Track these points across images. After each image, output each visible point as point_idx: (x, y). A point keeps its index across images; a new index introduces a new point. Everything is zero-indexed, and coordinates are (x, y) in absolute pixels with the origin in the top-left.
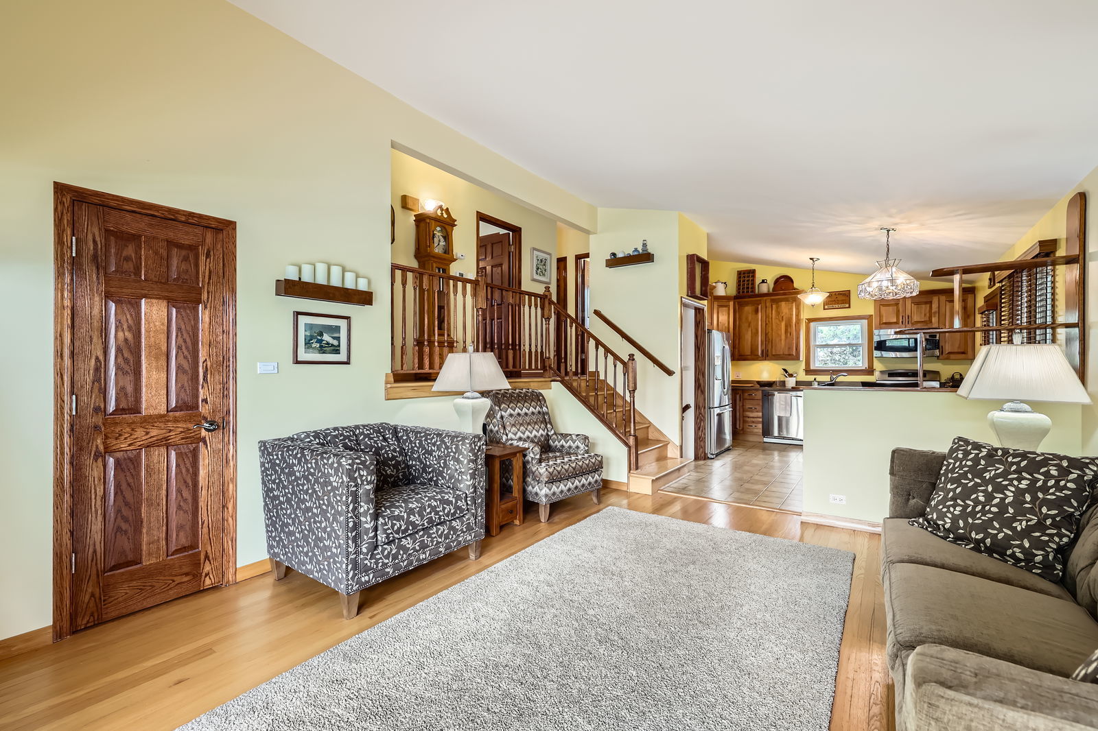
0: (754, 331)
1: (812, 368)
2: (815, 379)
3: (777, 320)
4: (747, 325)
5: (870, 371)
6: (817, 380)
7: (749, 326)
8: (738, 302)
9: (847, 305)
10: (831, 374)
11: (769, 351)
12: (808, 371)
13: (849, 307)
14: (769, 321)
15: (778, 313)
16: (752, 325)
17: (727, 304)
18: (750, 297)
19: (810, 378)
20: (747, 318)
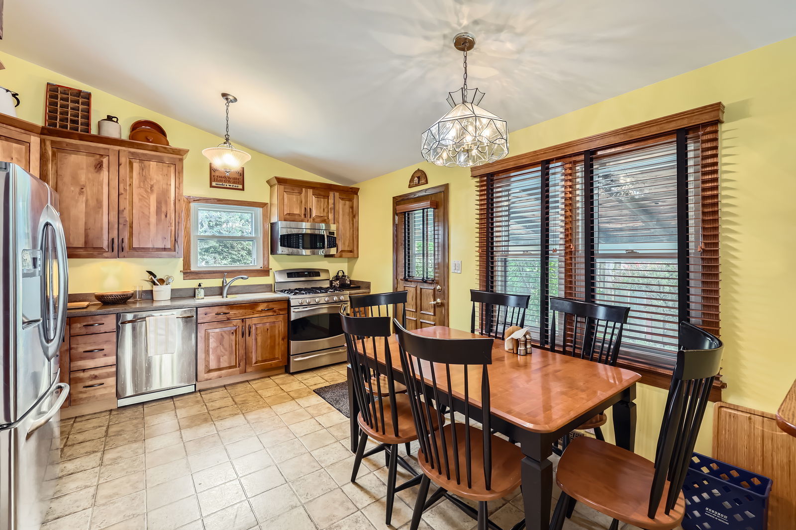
0: (92, 203)
1: (193, 269)
2: (200, 285)
3: (142, 191)
4: (75, 189)
5: (265, 272)
6: (203, 286)
7: (81, 192)
8: (53, 142)
9: (240, 187)
10: (223, 277)
11: (126, 241)
12: (188, 273)
13: (243, 189)
14: (125, 190)
15: (144, 178)
16: (88, 190)
17: (24, 137)
18: (81, 138)
19: (192, 284)
20: (75, 178)
